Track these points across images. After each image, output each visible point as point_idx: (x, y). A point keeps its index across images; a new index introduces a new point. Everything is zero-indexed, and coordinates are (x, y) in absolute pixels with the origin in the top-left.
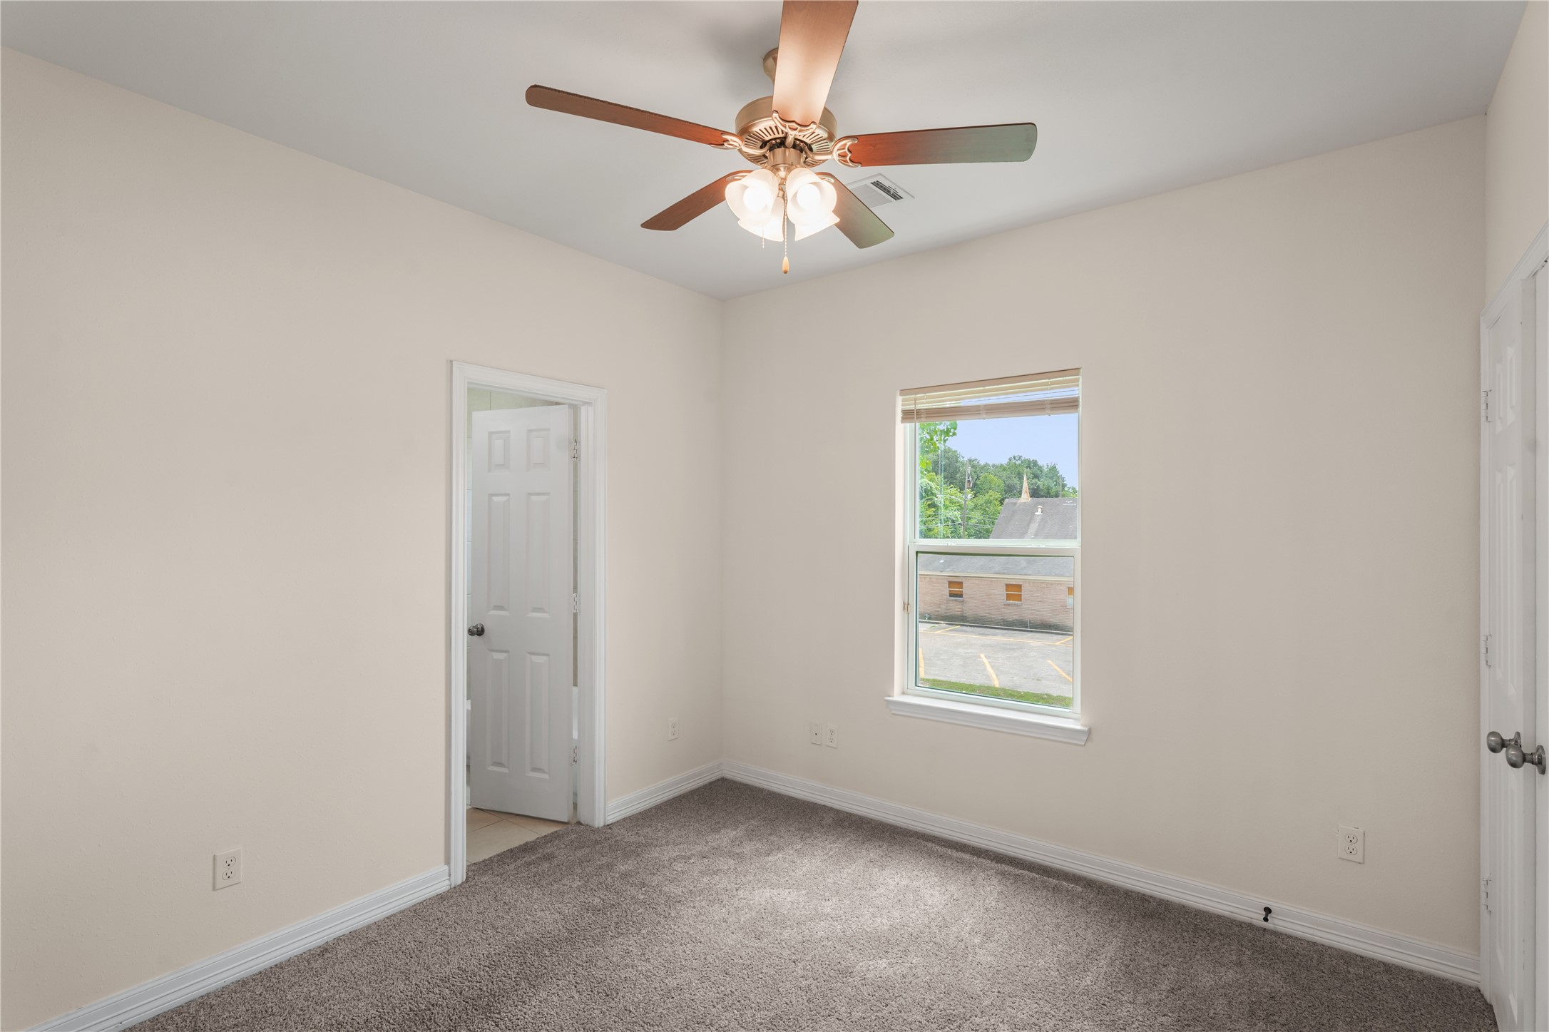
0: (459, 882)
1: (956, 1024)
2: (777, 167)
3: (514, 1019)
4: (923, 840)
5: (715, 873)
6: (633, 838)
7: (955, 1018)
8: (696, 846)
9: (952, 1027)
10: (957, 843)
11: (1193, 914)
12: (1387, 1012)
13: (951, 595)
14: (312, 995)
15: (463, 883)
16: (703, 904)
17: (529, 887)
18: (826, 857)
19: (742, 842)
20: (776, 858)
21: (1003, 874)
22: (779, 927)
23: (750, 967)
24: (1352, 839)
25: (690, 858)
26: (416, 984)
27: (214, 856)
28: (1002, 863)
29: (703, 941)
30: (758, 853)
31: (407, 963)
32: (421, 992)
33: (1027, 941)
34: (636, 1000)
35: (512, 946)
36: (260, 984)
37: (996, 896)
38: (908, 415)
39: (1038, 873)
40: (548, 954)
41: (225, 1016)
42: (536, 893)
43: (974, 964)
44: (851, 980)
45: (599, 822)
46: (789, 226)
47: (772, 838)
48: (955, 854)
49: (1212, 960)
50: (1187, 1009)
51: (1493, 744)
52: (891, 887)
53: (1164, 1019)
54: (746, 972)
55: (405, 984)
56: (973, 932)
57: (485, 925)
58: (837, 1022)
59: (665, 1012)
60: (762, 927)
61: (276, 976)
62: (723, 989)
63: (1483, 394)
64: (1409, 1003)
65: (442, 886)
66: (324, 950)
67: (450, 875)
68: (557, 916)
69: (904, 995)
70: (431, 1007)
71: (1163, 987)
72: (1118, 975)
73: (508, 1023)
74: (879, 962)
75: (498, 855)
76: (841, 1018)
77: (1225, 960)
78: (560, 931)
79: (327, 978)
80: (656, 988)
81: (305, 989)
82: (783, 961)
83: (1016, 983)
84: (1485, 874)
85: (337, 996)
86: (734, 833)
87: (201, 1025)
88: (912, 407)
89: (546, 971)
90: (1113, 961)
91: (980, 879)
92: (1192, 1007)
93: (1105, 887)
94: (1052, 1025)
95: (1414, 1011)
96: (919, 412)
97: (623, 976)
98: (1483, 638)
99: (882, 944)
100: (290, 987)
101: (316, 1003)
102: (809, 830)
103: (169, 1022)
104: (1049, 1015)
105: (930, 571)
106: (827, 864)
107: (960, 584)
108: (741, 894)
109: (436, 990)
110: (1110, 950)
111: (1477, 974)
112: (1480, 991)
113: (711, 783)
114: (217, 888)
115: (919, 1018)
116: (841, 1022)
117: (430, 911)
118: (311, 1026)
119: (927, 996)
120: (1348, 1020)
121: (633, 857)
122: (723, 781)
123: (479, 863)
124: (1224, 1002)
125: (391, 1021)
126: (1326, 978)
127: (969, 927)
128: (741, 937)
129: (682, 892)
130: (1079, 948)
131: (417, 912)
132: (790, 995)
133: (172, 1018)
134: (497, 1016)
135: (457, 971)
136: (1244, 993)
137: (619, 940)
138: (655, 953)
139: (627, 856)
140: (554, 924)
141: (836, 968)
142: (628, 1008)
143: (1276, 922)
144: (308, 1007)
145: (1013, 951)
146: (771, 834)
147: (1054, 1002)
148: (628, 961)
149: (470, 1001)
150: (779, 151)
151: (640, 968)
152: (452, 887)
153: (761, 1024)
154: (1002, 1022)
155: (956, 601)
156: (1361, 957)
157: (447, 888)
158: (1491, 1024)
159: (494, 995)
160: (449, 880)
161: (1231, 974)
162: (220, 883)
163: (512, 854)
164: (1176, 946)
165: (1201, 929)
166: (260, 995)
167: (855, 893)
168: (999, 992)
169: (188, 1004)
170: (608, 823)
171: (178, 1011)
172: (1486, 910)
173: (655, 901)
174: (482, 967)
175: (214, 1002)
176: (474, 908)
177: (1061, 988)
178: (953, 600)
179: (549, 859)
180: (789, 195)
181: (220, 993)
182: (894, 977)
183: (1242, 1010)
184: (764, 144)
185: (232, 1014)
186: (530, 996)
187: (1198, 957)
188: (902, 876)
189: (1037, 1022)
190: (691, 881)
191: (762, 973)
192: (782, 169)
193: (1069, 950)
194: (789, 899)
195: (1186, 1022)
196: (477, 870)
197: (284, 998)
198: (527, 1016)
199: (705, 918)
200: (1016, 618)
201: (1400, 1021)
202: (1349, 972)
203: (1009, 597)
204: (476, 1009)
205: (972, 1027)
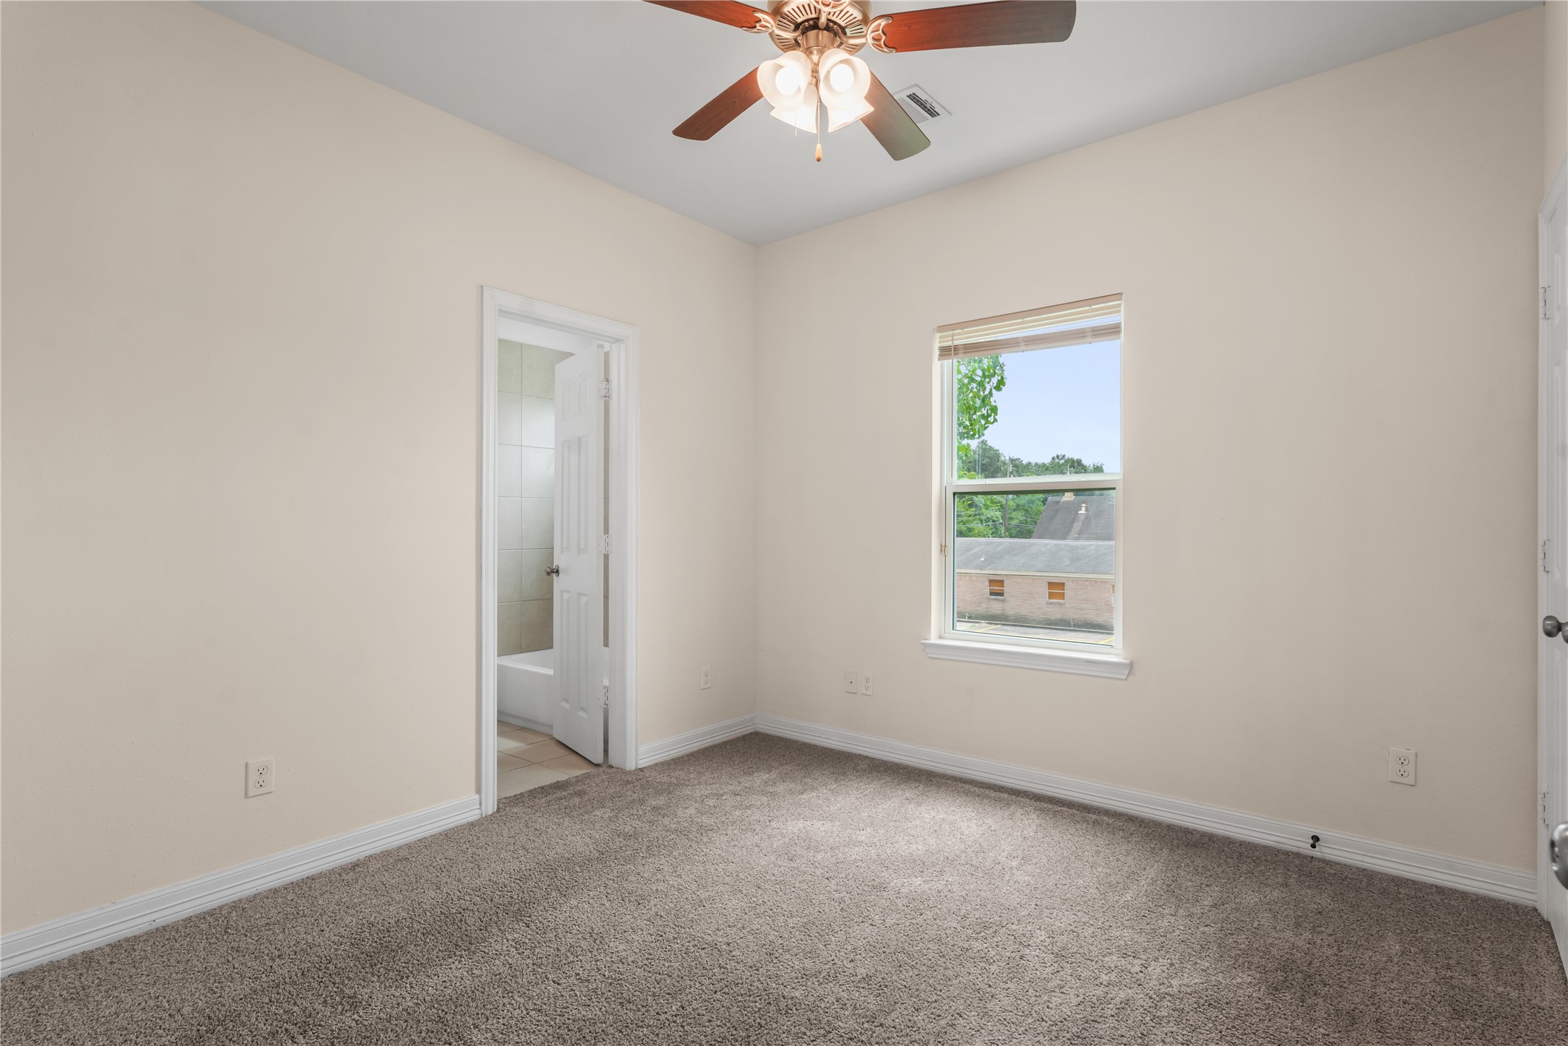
0: (490, 812)
1: (991, 930)
2: (810, 50)
3: (545, 922)
4: (961, 782)
5: (748, 807)
6: (665, 779)
7: (991, 925)
8: (729, 786)
9: (988, 932)
10: (995, 785)
11: (1237, 845)
12: (1438, 926)
13: (992, 594)
14: (343, 900)
15: (494, 813)
16: (736, 832)
17: (560, 816)
18: (860, 795)
19: (775, 783)
20: (809, 796)
21: (1041, 810)
22: (812, 851)
23: (783, 882)
24: (1403, 761)
25: (722, 795)
26: (447, 893)
27: (247, 763)
28: (1041, 801)
29: (735, 861)
30: (791, 792)
31: (438, 876)
32: (452, 899)
33: (1065, 864)
34: (667, 907)
35: (542, 863)
36: (292, 892)
37: (1034, 827)
38: (946, 352)
39: (1078, 810)
40: (579, 870)
41: (257, 917)
42: (567, 821)
43: (1011, 883)
44: (885, 893)
45: (631, 766)
46: (822, 110)
47: (806, 780)
48: (993, 794)
49: (1257, 881)
50: (1231, 921)
51: (1549, 627)
52: (927, 820)
53: (1206, 929)
54: (778, 887)
55: (436, 893)
56: (1011, 857)
57: (516, 847)
58: (871, 927)
59: (696, 917)
60: (796, 851)
61: (308, 886)
62: (755, 900)
63: (1541, 291)
64: (1463, 918)
65: (474, 815)
66: (355, 866)
67: (481, 805)
68: (588, 840)
69: (939, 906)
70: (462, 911)
71: (1206, 903)
72: (1159, 893)
73: (539, 925)
74: (914, 879)
75: (530, 791)
76: (874, 924)
77: (1270, 882)
78: (590, 852)
79: (358, 888)
80: (687, 899)
81: (337, 897)
82: (816, 878)
83: (1054, 898)
84: (1543, 787)
85: (369, 902)
86: (767, 775)
87: (233, 924)
88: (950, 344)
89: (577, 883)
90: (1154, 881)
91: (1018, 814)
92: (1235, 919)
93: (1147, 821)
94: (1090, 932)
95: (1467, 925)
96: (956, 348)
97: (654, 889)
98: (1540, 543)
99: (918, 865)
100: (321, 895)
101: (347, 907)
102: (844, 774)
103: (202, 921)
104: (1088, 924)
105: (970, 569)
106: (862, 801)
107: (1001, 583)
108: (774, 824)
109: (467, 898)
110: (1152, 873)
111: (1534, 893)
112: (1537, 910)
113: (744, 736)
114: (250, 795)
115: (954, 925)
116: (874, 927)
117: (461, 835)
118: (342, 925)
119: (963, 907)
120: (1398, 931)
121: (665, 795)
122: (756, 735)
123: (510, 797)
124: (1269, 915)
125: (422, 922)
126: (1376, 897)
127: (1006, 852)
128: (773, 859)
129: (715, 822)
130: (1119, 871)
131: (448, 836)
132: (823, 905)
133: (204, 918)
134: (528, 919)
135: (488, 882)
136: (1290, 909)
137: (650, 860)
138: (686, 870)
139: (658, 793)
140: (586, 847)
141: (870, 884)
142: (659, 914)
143: (1324, 850)
144: (339, 910)
145: (1051, 872)
146: (804, 777)
147: (1093, 914)
148: (659, 876)
149: (501, 907)
150: (812, 34)
151: (671, 882)
152: (483, 816)
153: (794, 928)
154: (1040, 929)
155: (996, 599)
156: (1412, 881)
157: (479, 817)
158: (1548, 937)
159: (525, 902)
160: (480, 809)
161: (1276, 893)
162: (252, 792)
163: (544, 790)
164: (1220, 870)
165: (1246, 856)
166: (292, 900)
167: (890, 824)
168: (1036, 905)
169: (221, 908)
170: (640, 767)
171: (211, 913)
172: (1543, 825)
173: (687, 829)
174: (512, 880)
175: (246, 906)
176: (505, 833)
177: (1101, 902)
178: (994, 599)
179: (580, 795)
180: (822, 74)
181: (252, 899)
182: (929, 892)
183: (1287, 923)
184: (797, 26)
185: (263, 915)
186: (561, 903)
187: (1242, 879)
188: (938, 811)
189: (1075, 929)
190: (723, 813)
191: (794, 887)
192: (815, 52)
193: (1109, 872)
194: (822, 829)
195: (1229, 932)
196: (506, 804)
197: (315, 903)
198: (558, 919)
199: (737, 843)
200: (1059, 616)
201: (1453, 933)
202: (1400, 893)
203: (1051, 596)
204: (507, 914)
205: (1009, 932)
